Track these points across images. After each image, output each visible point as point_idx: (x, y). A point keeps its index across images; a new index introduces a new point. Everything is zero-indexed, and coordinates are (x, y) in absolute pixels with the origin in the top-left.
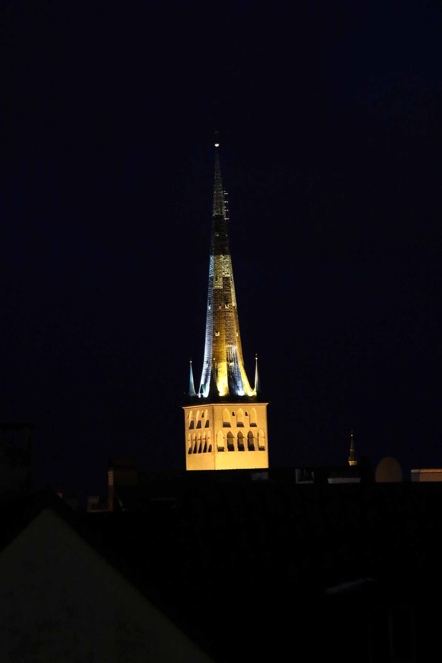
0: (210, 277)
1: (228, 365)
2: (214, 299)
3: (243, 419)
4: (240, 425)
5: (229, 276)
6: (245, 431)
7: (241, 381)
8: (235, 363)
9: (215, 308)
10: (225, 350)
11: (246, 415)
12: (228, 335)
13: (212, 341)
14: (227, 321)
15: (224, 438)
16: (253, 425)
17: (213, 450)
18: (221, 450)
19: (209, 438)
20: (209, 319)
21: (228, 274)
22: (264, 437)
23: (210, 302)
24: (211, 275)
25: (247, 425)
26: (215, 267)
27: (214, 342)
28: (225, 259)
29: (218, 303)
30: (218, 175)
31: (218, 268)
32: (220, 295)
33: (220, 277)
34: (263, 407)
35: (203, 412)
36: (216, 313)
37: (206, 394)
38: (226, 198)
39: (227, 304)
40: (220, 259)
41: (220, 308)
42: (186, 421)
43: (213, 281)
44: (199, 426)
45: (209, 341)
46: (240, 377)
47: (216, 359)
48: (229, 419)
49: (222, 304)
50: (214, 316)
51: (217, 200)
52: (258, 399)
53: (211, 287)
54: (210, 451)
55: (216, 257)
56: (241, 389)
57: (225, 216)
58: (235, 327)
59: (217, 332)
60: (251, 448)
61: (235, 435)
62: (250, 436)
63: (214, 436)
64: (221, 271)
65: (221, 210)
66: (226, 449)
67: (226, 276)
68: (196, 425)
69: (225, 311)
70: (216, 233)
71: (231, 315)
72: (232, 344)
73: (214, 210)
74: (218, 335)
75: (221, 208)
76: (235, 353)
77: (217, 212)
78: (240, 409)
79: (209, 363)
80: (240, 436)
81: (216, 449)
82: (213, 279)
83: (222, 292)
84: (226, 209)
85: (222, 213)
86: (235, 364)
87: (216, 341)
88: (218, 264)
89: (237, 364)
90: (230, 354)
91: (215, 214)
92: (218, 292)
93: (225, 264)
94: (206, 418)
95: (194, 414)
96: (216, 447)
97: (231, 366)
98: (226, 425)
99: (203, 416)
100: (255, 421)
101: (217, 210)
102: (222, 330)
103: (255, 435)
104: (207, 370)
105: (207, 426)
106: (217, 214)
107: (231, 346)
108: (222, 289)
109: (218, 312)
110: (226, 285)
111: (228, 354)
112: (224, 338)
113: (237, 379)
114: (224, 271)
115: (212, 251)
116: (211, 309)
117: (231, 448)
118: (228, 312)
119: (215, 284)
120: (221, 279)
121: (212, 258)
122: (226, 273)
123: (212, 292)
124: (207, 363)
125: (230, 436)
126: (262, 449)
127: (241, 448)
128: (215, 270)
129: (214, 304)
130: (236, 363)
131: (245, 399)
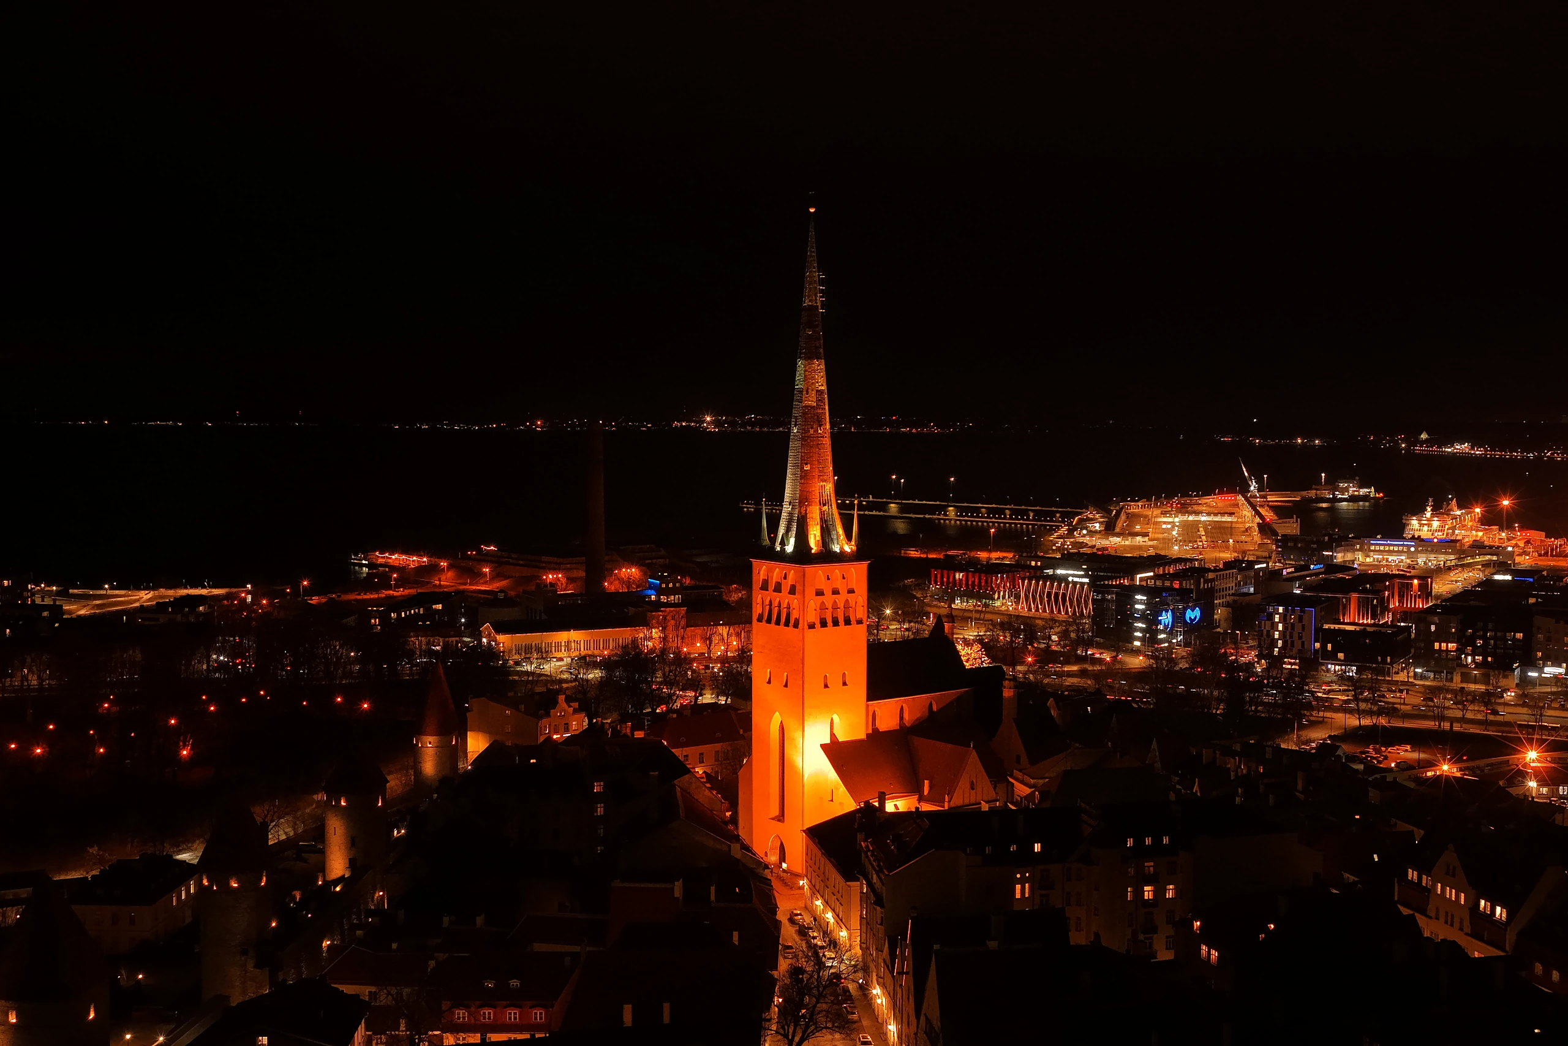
0: (797, 388)
1: (820, 509)
2: (804, 420)
3: (839, 584)
4: (836, 592)
5: (823, 388)
6: (840, 600)
7: (837, 531)
8: (828, 506)
9: (804, 431)
10: (818, 488)
11: (844, 578)
12: (821, 469)
13: (799, 475)
14: (820, 449)
15: (815, 610)
16: (851, 591)
17: (800, 626)
18: (812, 626)
19: (794, 609)
20: (794, 445)
21: (823, 385)
22: (863, 606)
23: (796, 422)
24: (799, 385)
25: (843, 592)
26: (805, 376)
27: (802, 477)
28: (819, 365)
29: (808, 425)
30: (812, 252)
31: (810, 377)
32: (811, 414)
33: (812, 390)
34: (863, 566)
35: (786, 573)
36: (806, 438)
37: (790, 548)
38: (822, 282)
39: (820, 426)
40: (813, 366)
41: (812, 431)
42: (754, 578)
43: (802, 394)
44: (778, 588)
45: (793, 474)
46: (834, 525)
47: (804, 500)
48: (822, 584)
49: (815, 426)
50: (803, 443)
51: (810, 284)
52: (856, 557)
53: (799, 402)
54: (796, 626)
55: (807, 362)
56: (835, 542)
57: (820, 308)
58: (829, 458)
59: (806, 464)
60: (847, 622)
61: (829, 605)
62: (847, 606)
63: (803, 606)
64: (813, 381)
65: (816, 299)
66: (818, 625)
67: (820, 388)
68: (772, 586)
69: (818, 437)
70: (807, 329)
71: (826, 441)
72: (825, 481)
73: (805, 298)
74: (807, 468)
75: (816, 296)
76: (828, 493)
77: (810, 301)
78: (836, 570)
79: (793, 506)
80: (835, 607)
81: (806, 627)
82: (802, 391)
83: (815, 410)
84: (821, 297)
85: (816, 303)
86: (829, 509)
87: (804, 477)
88: (809, 372)
89: (832, 508)
90: (822, 495)
91: (807, 303)
92: (809, 410)
93: (819, 372)
94: (790, 581)
95: (770, 571)
96: (806, 624)
97: (824, 511)
98: (819, 593)
99: (785, 578)
100: (853, 585)
101: (810, 298)
102: (814, 462)
103: (852, 603)
104: (791, 514)
105: (792, 591)
106: (810, 304)
107: (824, 483)
108: (814, 406)
109: (809, 437)
110: (820, 400)
111: (820, 494)
112: (816, 473)
113: (831, 528)
114: (817, 382)
115: (801, 353)
116: (797, 432)
117: (824, 624)
118: (821, 437)
119: (806, 399)
120: (813, 392)
121: (800, 363)
122: (820, 384)
123: (801, 408)
124: (790, 505)
125: (823, 607)
126: (860, 622)
127: (836, 623)
128: (806, 379)
129: (803, 425)
130: (830, 507)
131: (841, 558)
